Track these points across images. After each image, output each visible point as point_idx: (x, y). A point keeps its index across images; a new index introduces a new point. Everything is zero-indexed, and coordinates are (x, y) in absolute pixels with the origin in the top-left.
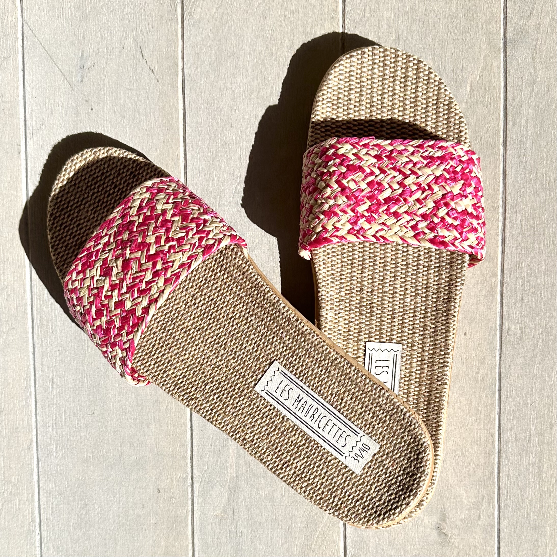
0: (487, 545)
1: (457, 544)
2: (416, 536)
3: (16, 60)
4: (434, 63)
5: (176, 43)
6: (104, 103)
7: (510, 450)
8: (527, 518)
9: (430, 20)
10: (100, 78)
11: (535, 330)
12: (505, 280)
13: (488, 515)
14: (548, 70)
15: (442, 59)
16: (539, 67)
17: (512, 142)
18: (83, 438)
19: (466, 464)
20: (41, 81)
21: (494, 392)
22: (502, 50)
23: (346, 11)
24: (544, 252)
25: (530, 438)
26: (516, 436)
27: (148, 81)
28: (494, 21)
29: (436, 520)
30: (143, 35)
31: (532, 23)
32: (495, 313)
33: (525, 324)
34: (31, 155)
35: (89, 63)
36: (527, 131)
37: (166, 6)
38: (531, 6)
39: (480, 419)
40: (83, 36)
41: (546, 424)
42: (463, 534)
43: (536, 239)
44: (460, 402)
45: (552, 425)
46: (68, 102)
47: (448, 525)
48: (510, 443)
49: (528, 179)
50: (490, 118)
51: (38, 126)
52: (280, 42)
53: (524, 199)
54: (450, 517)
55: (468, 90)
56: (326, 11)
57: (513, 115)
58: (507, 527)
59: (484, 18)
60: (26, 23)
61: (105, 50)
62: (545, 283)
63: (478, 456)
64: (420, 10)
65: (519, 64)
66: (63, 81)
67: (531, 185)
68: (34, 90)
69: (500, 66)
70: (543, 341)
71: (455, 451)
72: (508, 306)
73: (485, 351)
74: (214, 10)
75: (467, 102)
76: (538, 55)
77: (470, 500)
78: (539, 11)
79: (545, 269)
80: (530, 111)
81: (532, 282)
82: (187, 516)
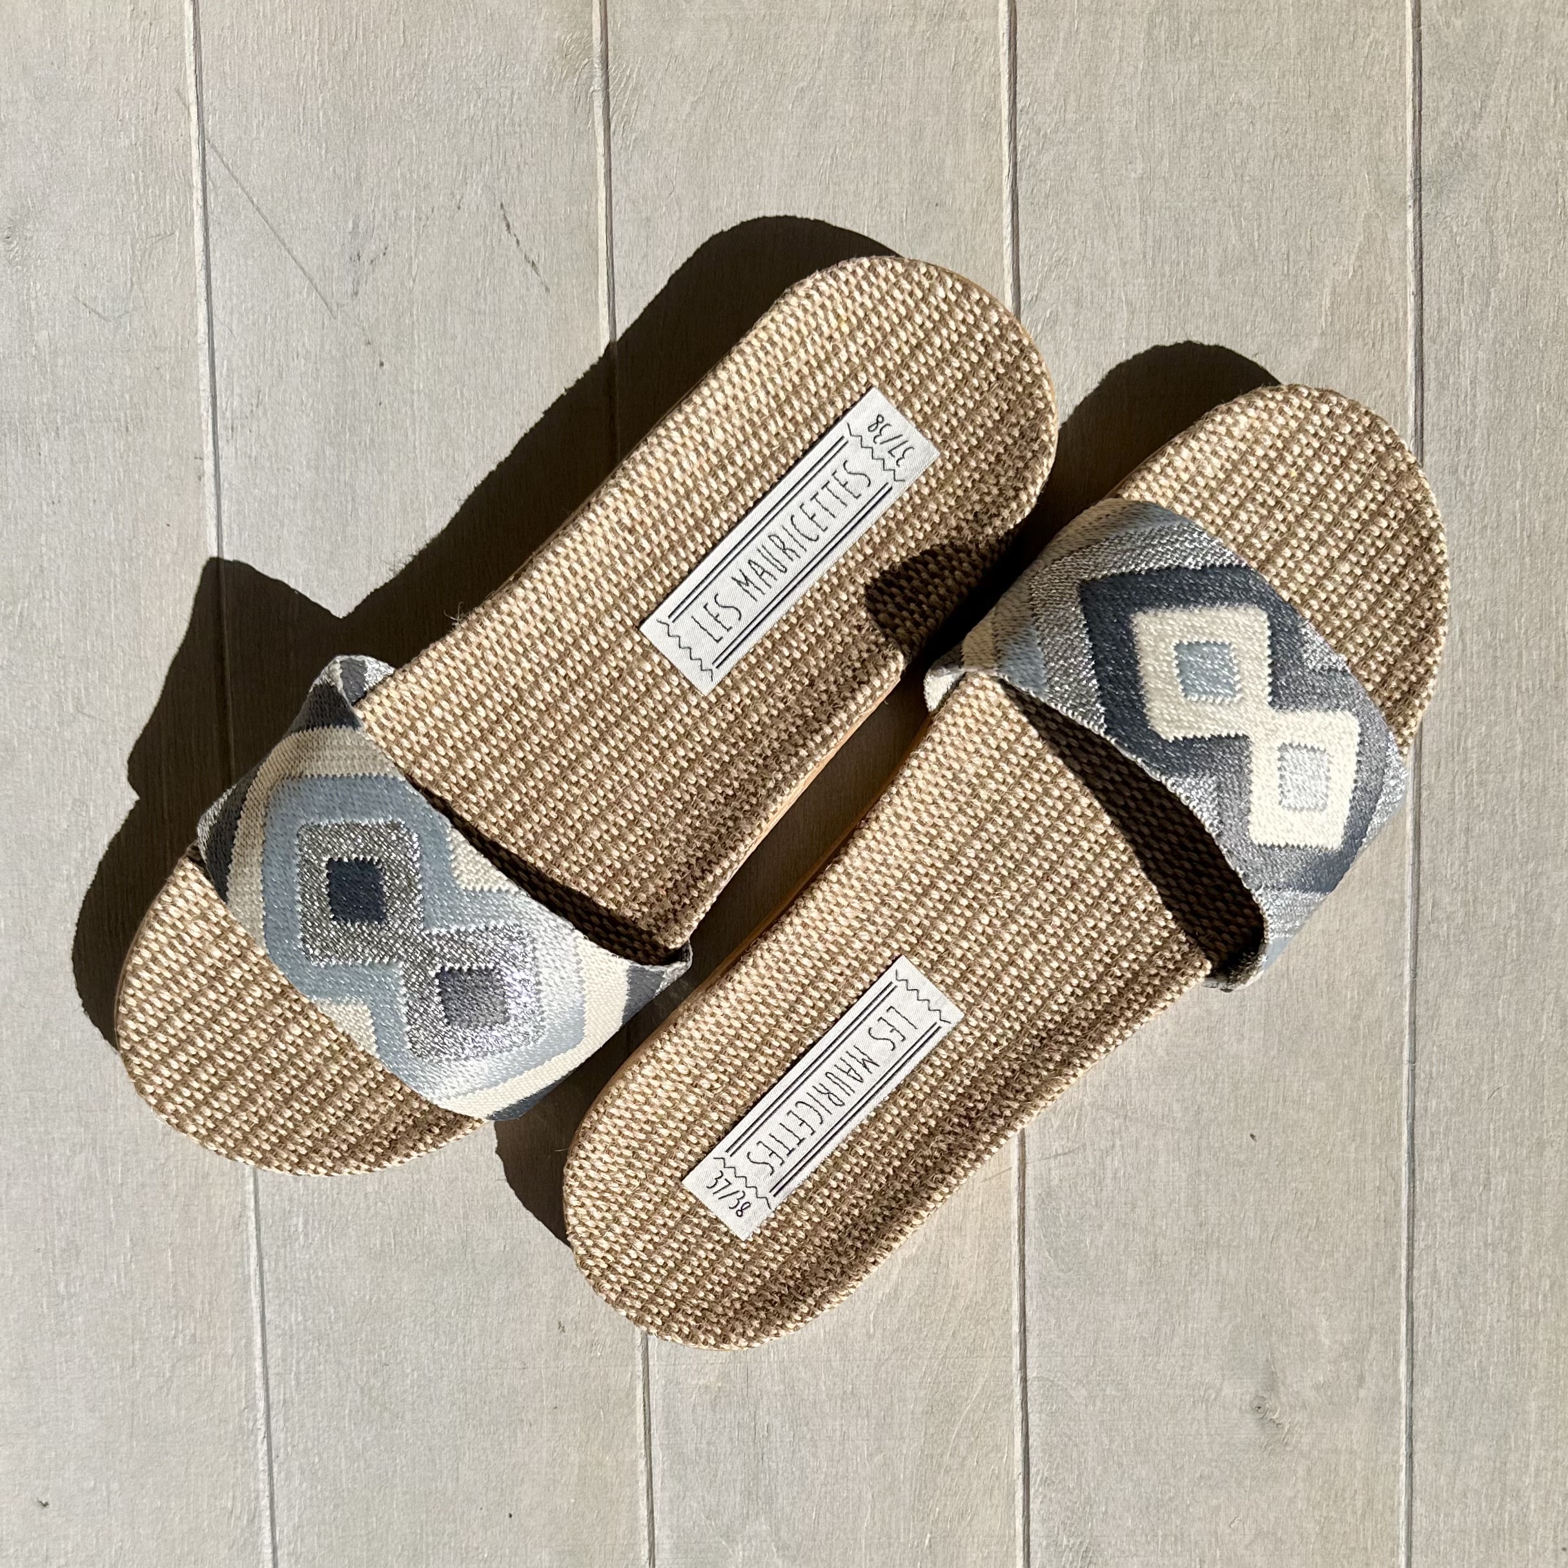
0: (1380, 1448)
1: (1305, 1448)
2: (1204, 1431)
3: (188, 242)
4: (1241, 236)
5: (592, 192)
6: (413, 347)
7: (1438, 1209)
8: (1481, 1379)
9: (1229, 126)
10: (402, 284)
11: (1500, 910)
12: (1424, 782)
13: (1384, 1375)
14: (1526, 251)
15: (1260, 226)
16: (1503, 242)
17: (1436, 434)
18: (372, 1198)
19: (1328, 1248)
20: (253, 295)
21: (1399, 1063)
22: (1410, 203)
23: (1019, 106)
24: (1519, 711)
25: (1488, 1179)
26: (1453, 1174)
27: (523, 291)
28: (1390, 129)
29: (1252, 1390)
30: (508, 172)
31: (1485, 132)
32: (1401, 865)
33: (1474, 893)
34: (230, 484)
35: (373, 247)
36: (1474, 406)
37: (564, 99)
38: (1482, 89)
39: (1363, 1135)
40: (358, 178)
41: (1527, 1143)
42: (1319, 1422)
43: (1499, 676)
44: (1313, 1093)
45: (1541, 1145)
46: (322, 346)
47: (1284, 1399)
48: (1439, 1195)
49: (1479, 527)
50: (1382, 374)
51: (247, 410)
52: (852, 187)
53: (1469, 576)
54: (1288, 1381)
55: (1327, 302)
56: (968, 106)
57: (1437, 365)
58: (1429, 1402)
59: (1365, 121)
60: (213, 146)
61: (414, 213)
62: (1522, 787)
63: (1359, 1228)
64: (1204, 102)
65: (1453, 237)
66: (308, 294)
67: (1485, 543)
68: (236, 316)
69: (1405, 241)
70: (1518, 934)
71: (1301, 1215)
72: (1433, 847)
73: (1375, 962)
74: (687, 108)
75: (1323, 334)
76: (1500, 214)
77: (1338, 1337)
78: (1503, 100)
79: (1524, 753)
80: (1480, 354)
81: (1490, 787)
82: (632, 1388)
